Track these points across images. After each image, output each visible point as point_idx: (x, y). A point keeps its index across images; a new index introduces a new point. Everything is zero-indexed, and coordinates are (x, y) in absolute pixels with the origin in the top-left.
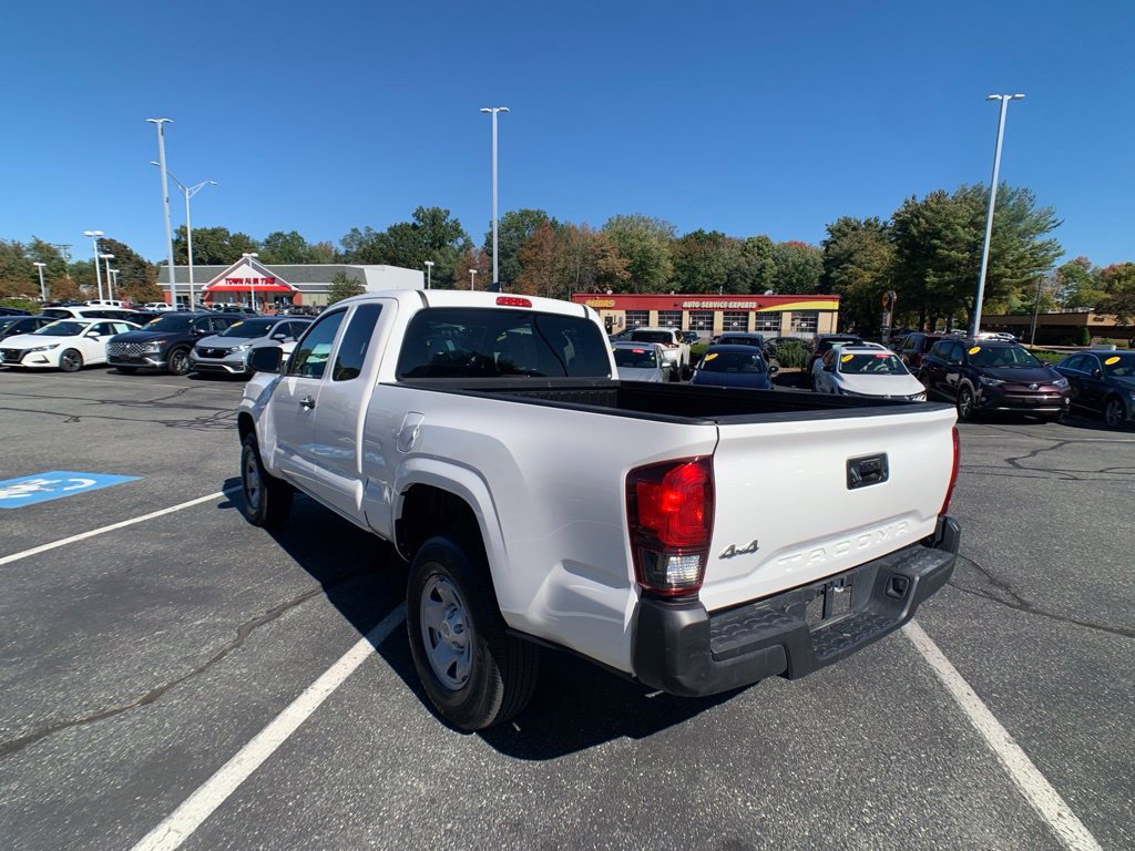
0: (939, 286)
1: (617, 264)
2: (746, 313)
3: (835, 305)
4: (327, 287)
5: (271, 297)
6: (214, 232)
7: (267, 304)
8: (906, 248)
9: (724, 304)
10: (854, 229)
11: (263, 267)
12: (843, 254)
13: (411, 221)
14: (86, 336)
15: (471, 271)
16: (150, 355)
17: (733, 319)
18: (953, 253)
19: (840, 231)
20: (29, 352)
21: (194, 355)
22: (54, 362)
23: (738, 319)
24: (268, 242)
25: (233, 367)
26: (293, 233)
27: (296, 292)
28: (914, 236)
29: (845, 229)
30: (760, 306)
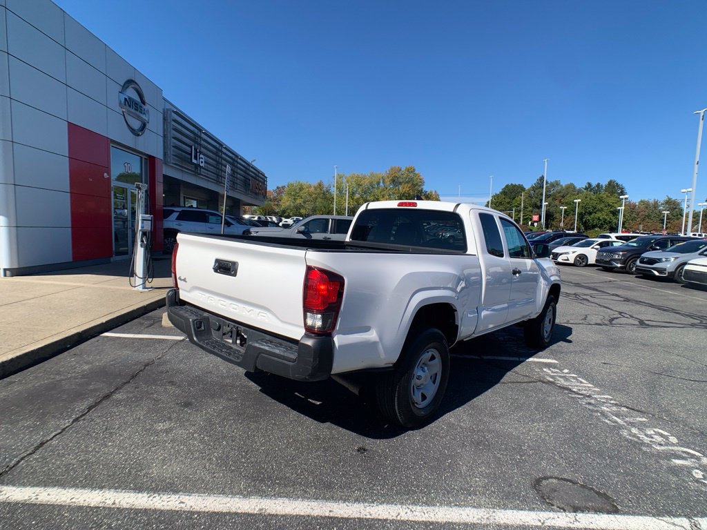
14: (593, 248)
16: (615, 260)
20: (561, 254)
21: (638, 263)
22: (572, 261)
25: (658, 271)
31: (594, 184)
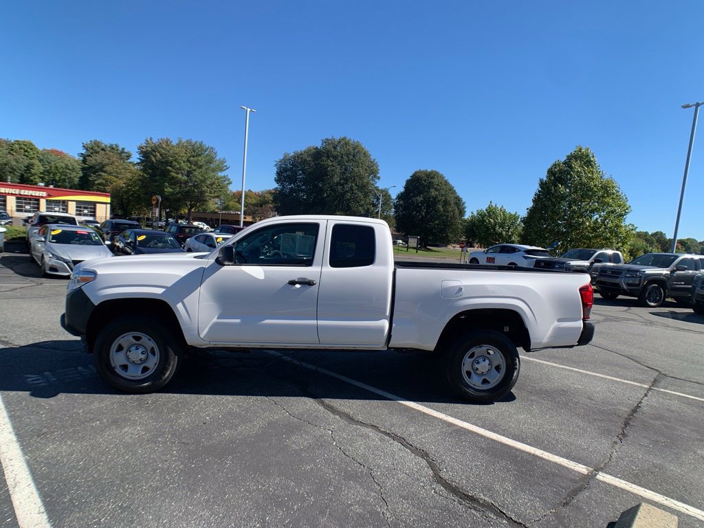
0: (172, 194)
2: (37, 199)
3: (108, 200)
8: (150, 169)
9: (17, 191)
10: (103, 149)
12: (97, 165)
17: (26, 203)
18: (180, 176)
19: (93, 149)
23: (30, 204)
28: (153, 162)
29: (96, 148)
30: (49, 196)
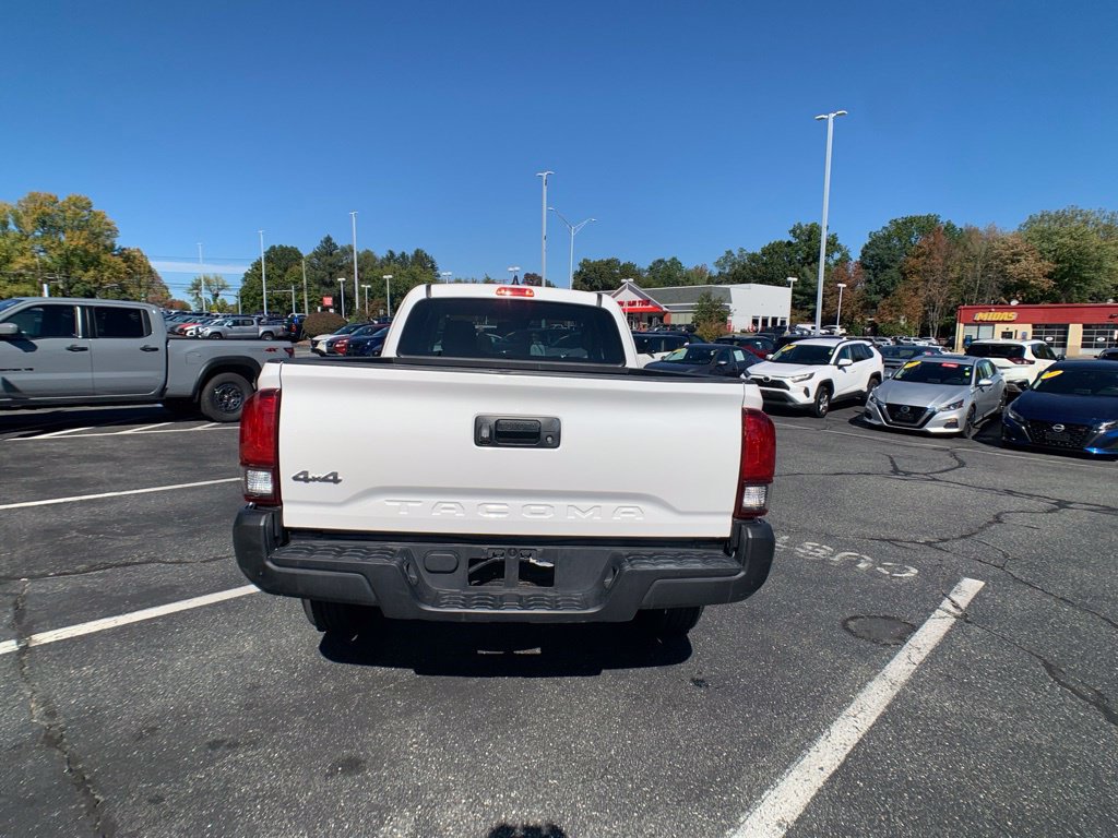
1: (1033, 268)
4: (692, 307)
5: (645, 317)
6: (608, 262)
7: (641, 324)
11: (642, 291)
13: (787, 238)
15: (840, 285)
24: (651, 268)
26: (674, 259)
27: (666, 312)
31: (397, 254)
